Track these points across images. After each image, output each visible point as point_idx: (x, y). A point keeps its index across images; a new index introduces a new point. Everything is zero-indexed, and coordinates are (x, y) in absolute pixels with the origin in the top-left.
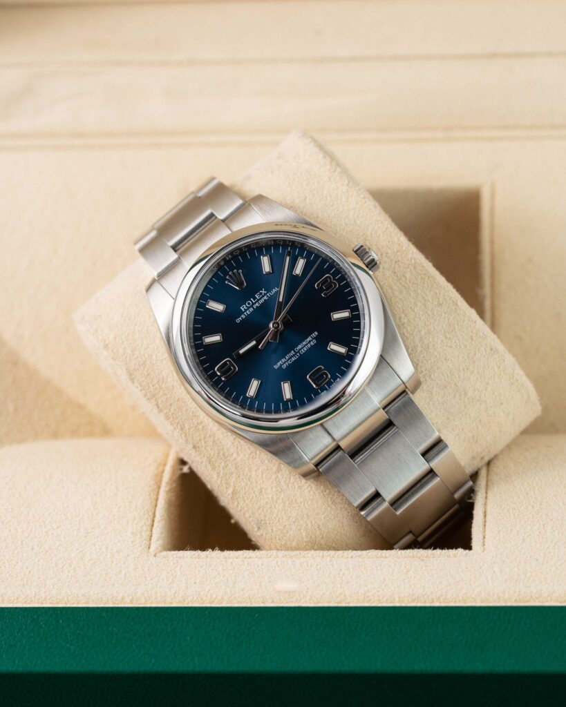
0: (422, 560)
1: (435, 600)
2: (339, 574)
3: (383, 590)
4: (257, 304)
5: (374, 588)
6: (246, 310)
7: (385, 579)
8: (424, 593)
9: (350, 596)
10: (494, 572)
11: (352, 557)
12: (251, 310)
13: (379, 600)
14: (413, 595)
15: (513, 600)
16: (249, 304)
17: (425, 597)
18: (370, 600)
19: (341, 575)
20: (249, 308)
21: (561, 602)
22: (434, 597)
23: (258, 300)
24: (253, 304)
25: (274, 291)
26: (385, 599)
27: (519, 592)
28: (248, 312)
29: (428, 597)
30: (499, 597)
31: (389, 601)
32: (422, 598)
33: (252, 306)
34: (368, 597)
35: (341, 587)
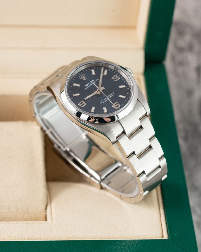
0: (31, 225)
1: (37, 239)
2: (2, 230)
3: (18, 236)
4: (91, 84)
5: (15, 235)
6: (87, 86)
7: (18, 232)
8: (33, 236)
9: (7, 238)
10: (57, 229)
11: (6, 224)
12: (89, 86)
13: (17, 239)
14: (29, 237)
15: (64, 239)
16: (88, 84)
17: (33, 238)
18: (14, 239)
19: (3, 230)
20: (88, 86)
21: (81, 239)
22: (37, 238)
23: (91, 83)
24: (90, 84)
25: (97, 80)
26: (19, 239)
27: (66, 236)
28: (88, 87)
29: (34, 238)
30: (59, 238)
31: (21, 239)
32: (32, 238)
33: (89, 85)
34: (13, 238)
35: (3, 235)
